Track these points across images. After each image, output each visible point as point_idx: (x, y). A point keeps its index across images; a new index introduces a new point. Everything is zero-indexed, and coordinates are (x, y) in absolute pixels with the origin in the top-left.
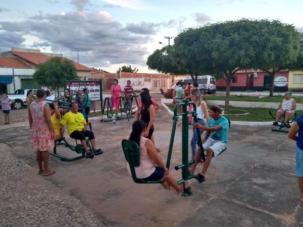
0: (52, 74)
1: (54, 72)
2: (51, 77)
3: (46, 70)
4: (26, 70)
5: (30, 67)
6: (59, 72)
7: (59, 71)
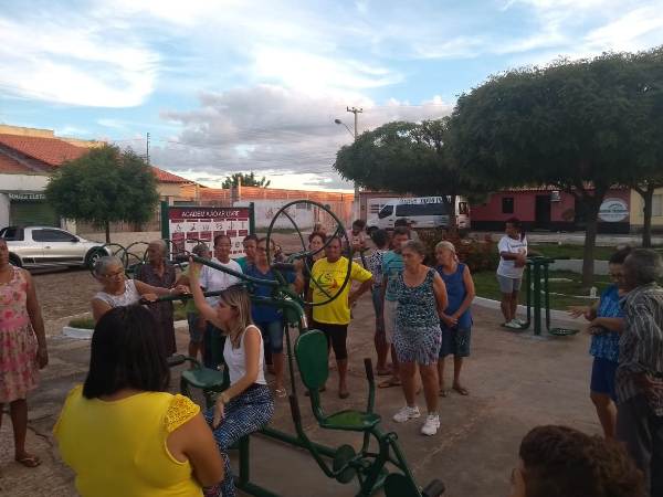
0: (96, 188)
1: (101, 183)
2: (93, 196)
3: (83, 179)
4: (25, 177)
5: (32, 170)
6: (113, 183)
7: (114, 179)
